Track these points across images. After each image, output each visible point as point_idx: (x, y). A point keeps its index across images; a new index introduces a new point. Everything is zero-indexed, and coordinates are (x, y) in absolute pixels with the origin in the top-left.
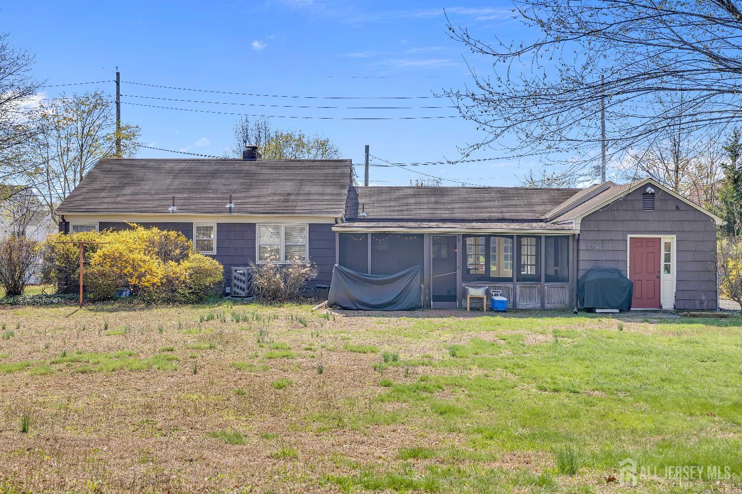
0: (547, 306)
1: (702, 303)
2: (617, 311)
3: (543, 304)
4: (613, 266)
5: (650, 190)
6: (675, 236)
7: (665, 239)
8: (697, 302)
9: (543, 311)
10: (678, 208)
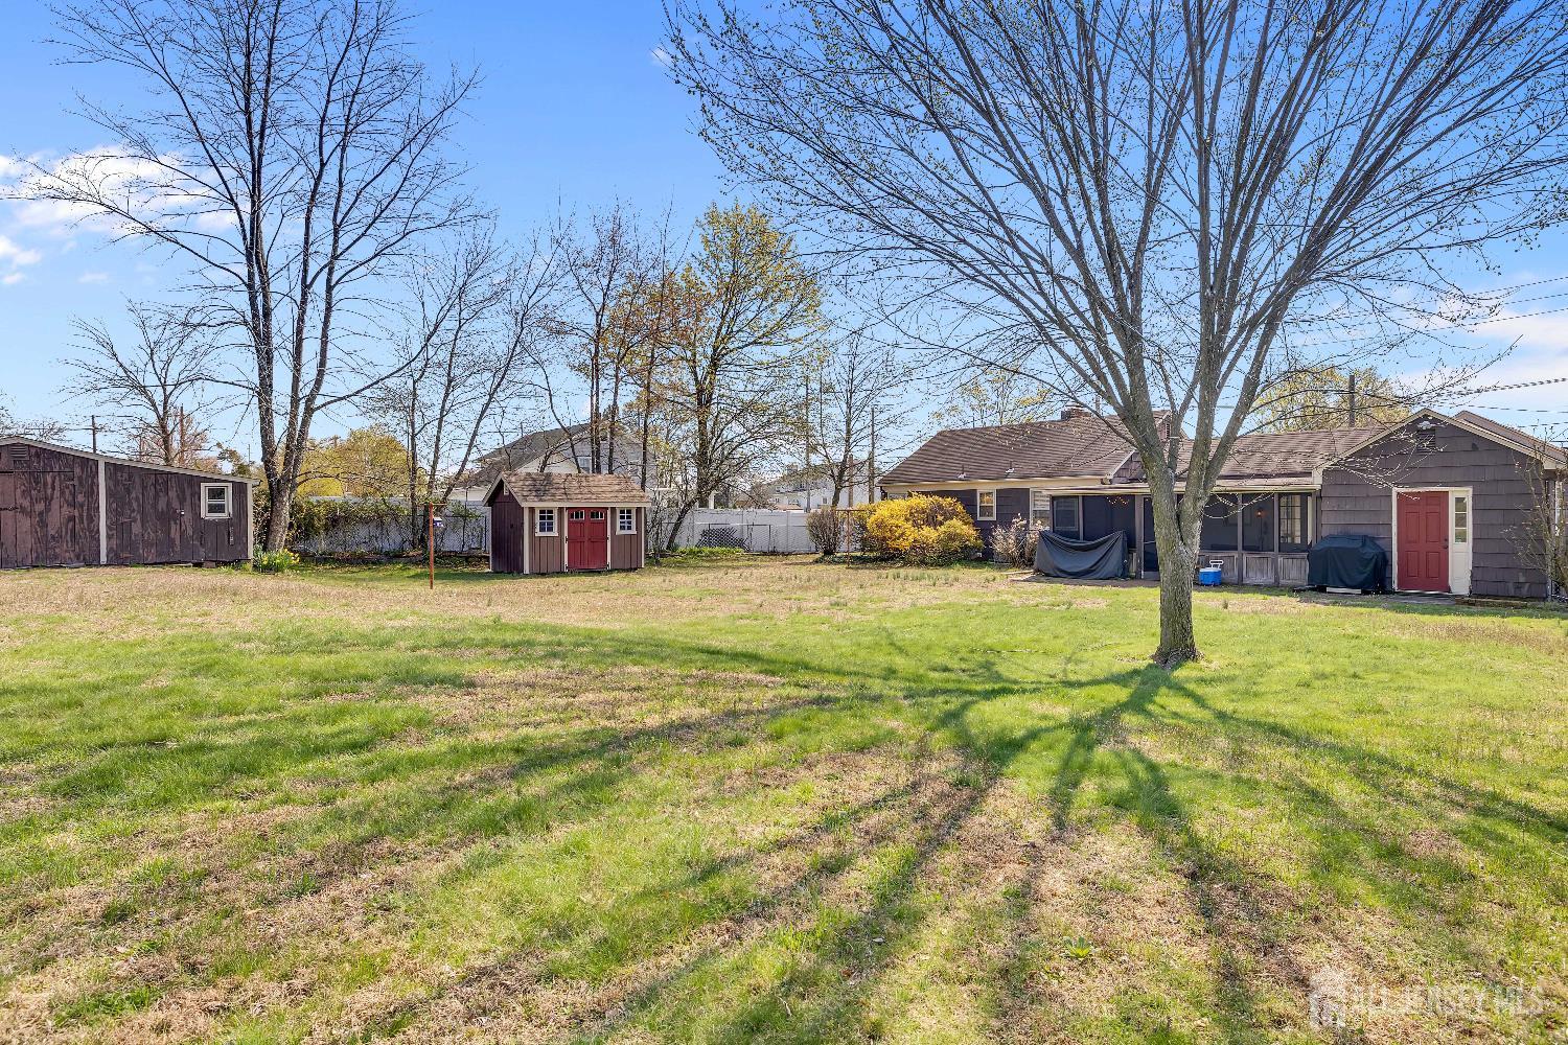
0: (1282, 582)
1: (1519, 585)
2: (1359, 591)
3: (1277, 580)
4: (1370, 531)
5: (1425, 425)
6: (1470, 490)
7: (1455, 493)
8: (1511, 585)
9: (1275, 588)
10: (1475, 448)
